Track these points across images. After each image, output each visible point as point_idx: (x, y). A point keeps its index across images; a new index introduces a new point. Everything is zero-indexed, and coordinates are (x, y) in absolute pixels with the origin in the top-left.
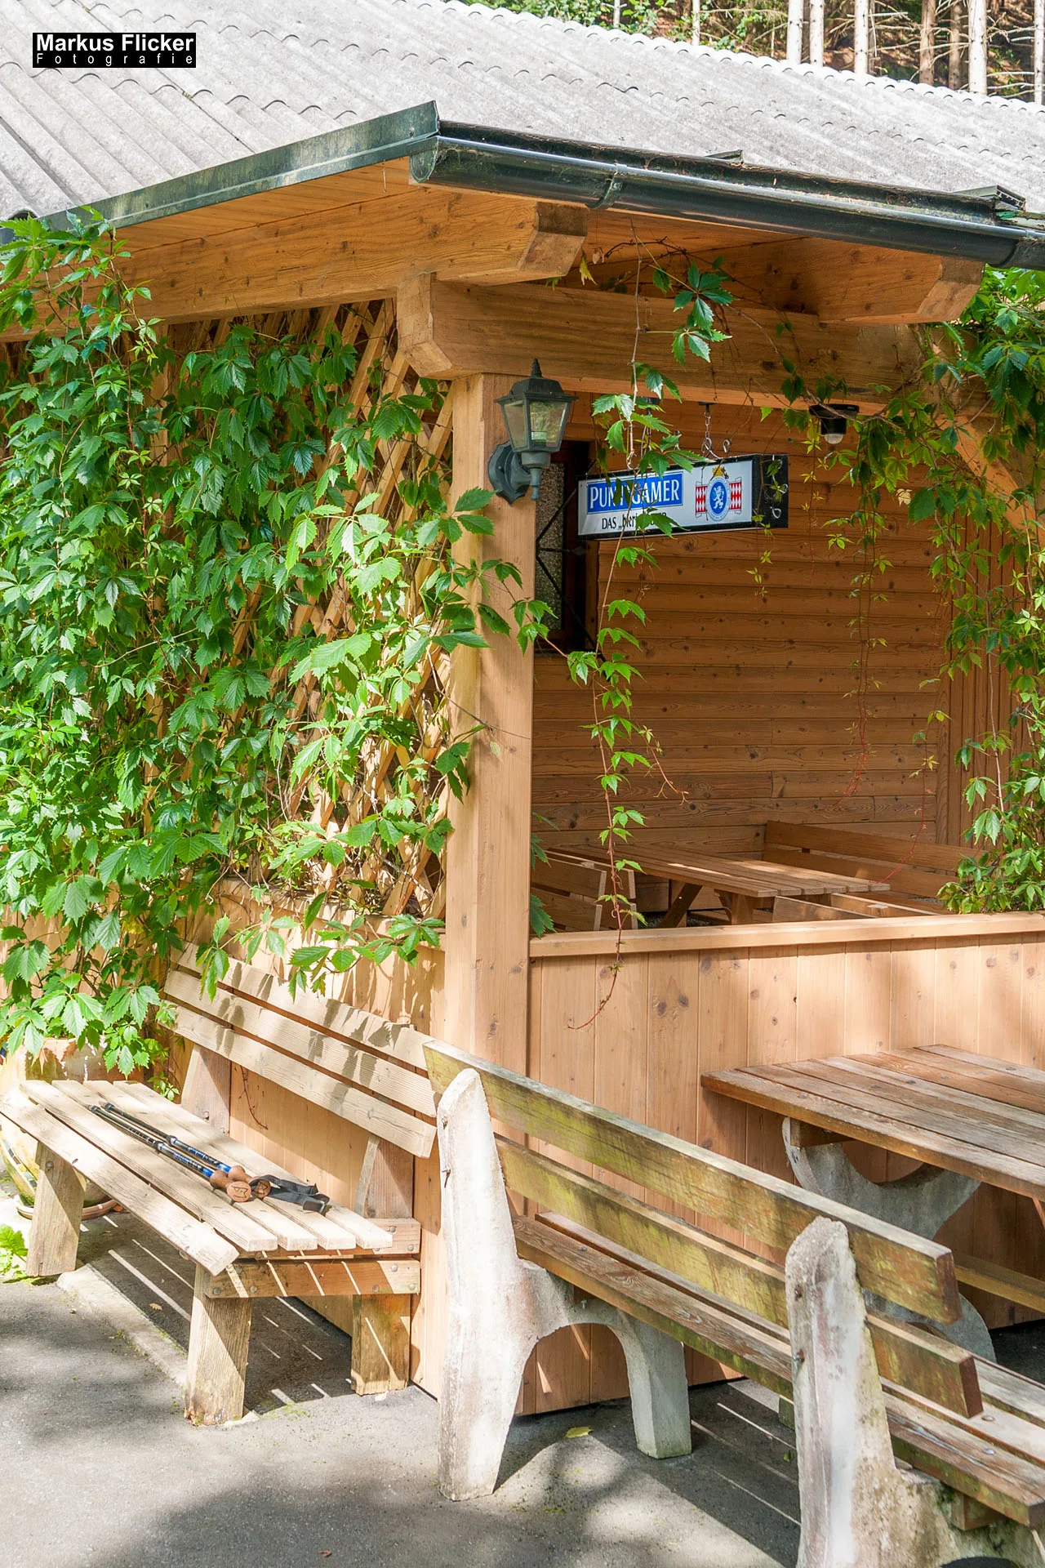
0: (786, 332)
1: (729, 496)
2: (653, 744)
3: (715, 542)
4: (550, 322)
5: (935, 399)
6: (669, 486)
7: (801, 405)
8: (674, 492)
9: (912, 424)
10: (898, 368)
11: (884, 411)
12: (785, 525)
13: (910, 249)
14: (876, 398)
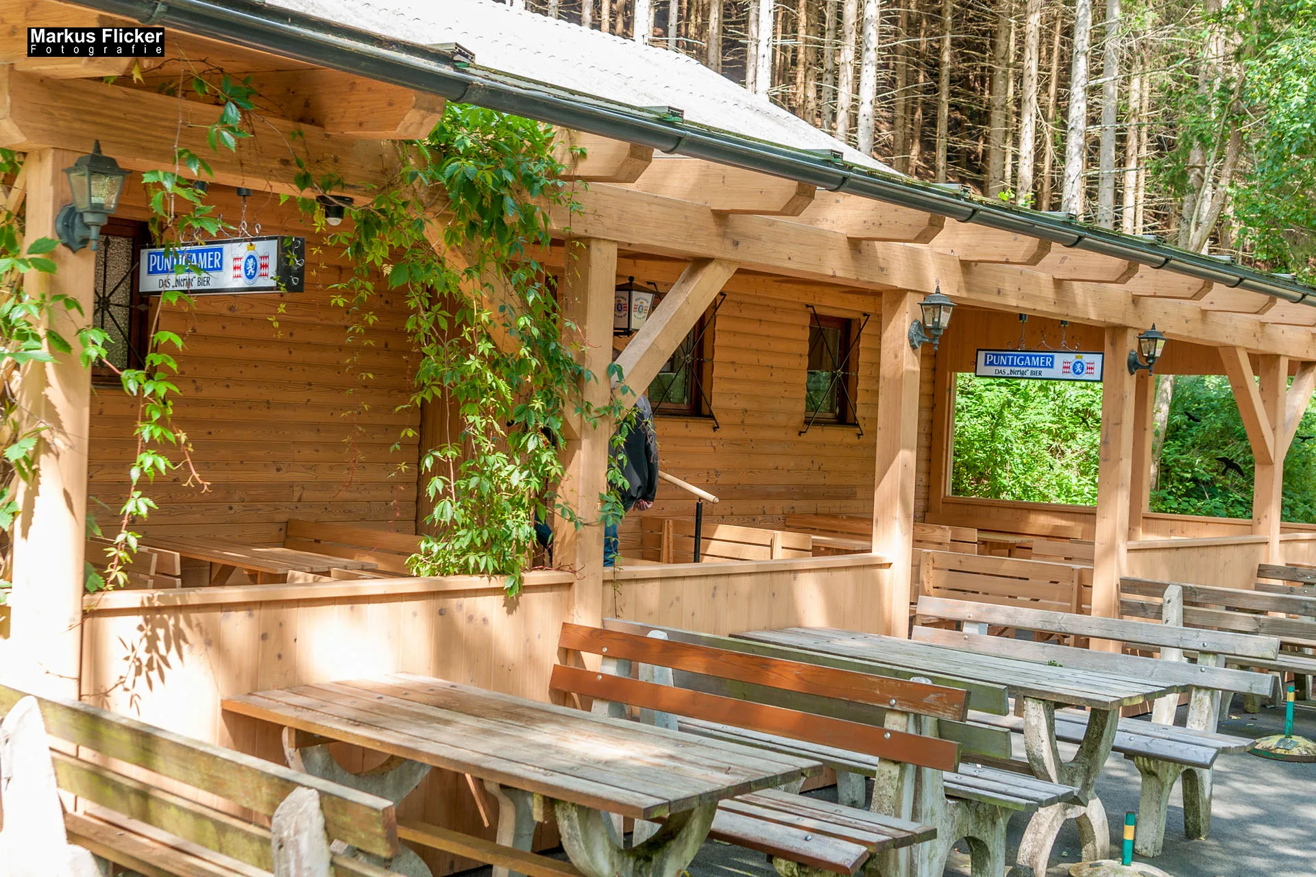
0: (299, 138)
1: (259, 266)
2: (186, 444)
3: (253, 306)
4: (109, 113)
5: (409, 197)
6: (212, 256)
7: (309, 194)
8: (217, 261)
9: (392, 215)
10: (384, 172)
11: (372, 204)
12: (302, 291)
13: (391, 82)
14: (366, 193)
